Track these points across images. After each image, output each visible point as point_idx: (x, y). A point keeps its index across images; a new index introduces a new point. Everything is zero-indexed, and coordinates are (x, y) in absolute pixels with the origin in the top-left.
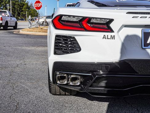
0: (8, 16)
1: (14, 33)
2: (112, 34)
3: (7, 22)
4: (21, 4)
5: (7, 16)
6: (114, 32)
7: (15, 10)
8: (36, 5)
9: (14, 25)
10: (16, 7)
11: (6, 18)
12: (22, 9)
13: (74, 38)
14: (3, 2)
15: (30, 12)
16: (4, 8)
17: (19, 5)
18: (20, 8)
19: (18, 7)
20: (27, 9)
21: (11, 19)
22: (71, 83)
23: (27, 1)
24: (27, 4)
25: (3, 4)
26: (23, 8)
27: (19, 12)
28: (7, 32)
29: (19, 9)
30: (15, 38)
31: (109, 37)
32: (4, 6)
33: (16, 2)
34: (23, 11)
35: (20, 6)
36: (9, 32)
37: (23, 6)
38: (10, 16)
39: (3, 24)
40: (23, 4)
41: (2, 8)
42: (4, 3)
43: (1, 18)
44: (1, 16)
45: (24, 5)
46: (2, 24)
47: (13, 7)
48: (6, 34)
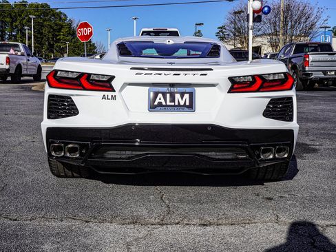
0: (21, 55)
1: (33, 88)
2: (113, 94)
3: (19, 67)
4: (57, 25)
5: (19, 54)
6: (115, 91)
7: (42, 38)
8: (81, 31)
9: (34, 73)
10: (45, 31)
11: (17, 59)
12: (58, 36)
13: (71, 98)
14: (16, 21)
15: (75, 43)
16: (18, 33)
17: (51, 27)
18: (53, 35)
19: (49, 32)
20: (70, 37)
21: (28, 60)
22: (68, 155)
23: (68, 19)
24: (70, 25)
25: (16, 26)
26: (60, 35)
27: (52, 42)
28: (18, 88)
29: (51, 36)
30: (29, 100)
31: (110, 97)
32: (18, 31)
33: (44, 21)
34: (60, 39)
35: (54, 30)
36: (23, 88)
37: (59, 30)
38: (25, 54)
39: (12, 71)
40: (60, 25)
41: (13, 33)
42: (18, 23)
43: (8, 58)
44: (7, 55)
45: (62, 27)
46: (8, 70)
47: (39, 32)
48: (15, 92)
